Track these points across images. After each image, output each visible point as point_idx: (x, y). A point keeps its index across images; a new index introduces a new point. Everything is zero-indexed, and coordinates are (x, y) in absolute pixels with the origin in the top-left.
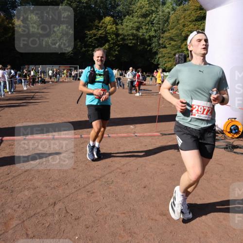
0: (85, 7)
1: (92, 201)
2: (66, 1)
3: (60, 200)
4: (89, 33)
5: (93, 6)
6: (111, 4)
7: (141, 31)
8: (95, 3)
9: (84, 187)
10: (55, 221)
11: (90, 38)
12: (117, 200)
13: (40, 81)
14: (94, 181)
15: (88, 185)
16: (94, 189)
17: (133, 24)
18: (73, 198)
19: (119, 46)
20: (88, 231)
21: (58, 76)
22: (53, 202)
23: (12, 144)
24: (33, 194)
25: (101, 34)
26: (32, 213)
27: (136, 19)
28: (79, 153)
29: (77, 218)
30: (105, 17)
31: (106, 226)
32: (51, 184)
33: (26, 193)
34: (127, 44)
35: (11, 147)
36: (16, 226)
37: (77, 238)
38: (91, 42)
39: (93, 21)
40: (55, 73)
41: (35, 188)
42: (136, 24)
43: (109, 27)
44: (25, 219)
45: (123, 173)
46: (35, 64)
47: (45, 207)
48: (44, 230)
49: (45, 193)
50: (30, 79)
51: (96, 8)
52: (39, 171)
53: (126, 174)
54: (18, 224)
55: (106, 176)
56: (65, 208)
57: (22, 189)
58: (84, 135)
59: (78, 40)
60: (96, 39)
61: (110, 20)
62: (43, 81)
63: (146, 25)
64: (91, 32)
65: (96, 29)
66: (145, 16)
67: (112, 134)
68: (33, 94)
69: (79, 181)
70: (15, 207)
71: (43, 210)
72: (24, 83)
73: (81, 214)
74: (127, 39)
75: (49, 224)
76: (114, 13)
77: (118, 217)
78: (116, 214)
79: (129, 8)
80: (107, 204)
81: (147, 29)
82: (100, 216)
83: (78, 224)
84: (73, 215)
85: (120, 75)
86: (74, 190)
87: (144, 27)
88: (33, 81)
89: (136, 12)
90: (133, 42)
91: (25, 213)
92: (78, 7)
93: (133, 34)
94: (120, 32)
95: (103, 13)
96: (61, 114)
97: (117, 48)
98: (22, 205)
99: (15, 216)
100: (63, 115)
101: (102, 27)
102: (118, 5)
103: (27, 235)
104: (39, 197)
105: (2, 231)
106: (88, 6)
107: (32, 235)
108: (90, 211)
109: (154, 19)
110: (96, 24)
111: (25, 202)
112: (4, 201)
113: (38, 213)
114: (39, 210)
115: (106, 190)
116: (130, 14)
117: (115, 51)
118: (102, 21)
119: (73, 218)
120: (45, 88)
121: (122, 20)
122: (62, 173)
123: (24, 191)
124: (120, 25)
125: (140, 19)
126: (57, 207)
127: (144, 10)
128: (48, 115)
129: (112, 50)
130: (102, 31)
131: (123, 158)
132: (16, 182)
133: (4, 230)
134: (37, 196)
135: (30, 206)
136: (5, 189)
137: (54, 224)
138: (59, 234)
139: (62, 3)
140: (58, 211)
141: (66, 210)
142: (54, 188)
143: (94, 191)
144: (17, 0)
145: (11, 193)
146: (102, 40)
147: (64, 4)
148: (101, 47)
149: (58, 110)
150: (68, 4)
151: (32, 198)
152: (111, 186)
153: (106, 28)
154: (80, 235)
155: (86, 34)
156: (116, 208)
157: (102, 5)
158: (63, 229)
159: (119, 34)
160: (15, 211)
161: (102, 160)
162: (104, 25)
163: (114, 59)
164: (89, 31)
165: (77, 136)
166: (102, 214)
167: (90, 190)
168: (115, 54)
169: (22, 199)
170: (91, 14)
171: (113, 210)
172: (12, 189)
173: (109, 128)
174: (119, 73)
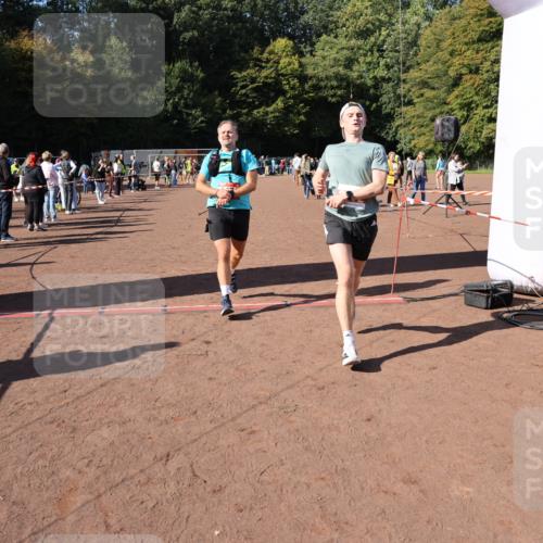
0: (230, 19)
1: (251, 450)
2: (187, 7)
3: (179, 449)
4: (239, 75)
5: (248, 15)
6: (287, 9)
7: (355, 68)
8: (252, 8)
9: (233, 419)
10: (169, 496)
11: (243, 87)
12: (307, 449)
13: (135, 185)
14: (254, 407)
15: (240, 415)
16: (255, 424)
17: (337, 53)
18: (208, 445)
19: (306, 102)
20: (242, 517)
21: (173, 172)
22: (165, 452)
24: (120, 434)
25: (266, 77)
26: (116, 477)
27: (342, 42)
28: (220, 343)
29: (217, 488)
30: (274, 40)
31: (283, 507)
32: (159, 413)
33: (105, 432)
34: (325, 99)
36: (83, 505)
37: (217, 533)
38: (246, 95)
39: (247, 48)
40: (165, 165)
41: (124, 423)
42: (345, 52)
43: (283, 62)
44: (102, 490)
45: (319, 389)
46: (123, 148)
47: (146, 464)
48: (145, 516)
49: (146, 432)
50: (110, 181)
51: (255, 19)
52: (133, 385)
53: (325, 392)
54: (88, 502)
55: (282, 394)
56: (191, 466)
57: (95, 424)
59: (216, 93)
60: (255, 90)
61: (286, 46)
62: (141, 186)
63: (365, 55)
64: (244, 74)
65: (256, 65)
66: (364, 34)
68: (118, 214)
69: (221, 406)
70: (80, 465)
71: (142, 471)
73: (225, 481)
74: (326, 87)
75: (155, 502)
76: (294, 30)
77: (308, 486)
78: (303, 479)
79: (328, 16)
80: (284, 458)
81: (370, 63)
82: (269, 483)
83: (220, 501)
84: (209, 482)
86: (210, 427)
87: (361, 59)
88: (119, 185)
89: (344, 25)
90: (339, 92)
91: (102, 479)
92: (214, 19)
93: (337, 77)
94: (310, 71)
95: (271, 29)
96: (180, 256)
97: (303, 108)
98: (96, 461)
99: (81, 484)
100: (183, 259)
101: (268, 61)
102: (303, 12)
103: (108, 526)
104: (133, 442)
105: (51, 517)
106: (237, 17)
107: (117, 527)
108: (247, 473)
109: (384, 41)
110: (256, 55)
111: (103, 454)
112: (55, 450)
113: (132, 478)
114: (132, 471)
115: (282, 425)
116: (331, 31)
117: (299, 114)
118: (268, 49)
119: (208, 489)
120: (145, 201)
121: (313, 45)
122: (183, 389)
123: (99, 429)
124: (308, 55)
125: (353, 42)
126: (173, 465)
127: (361, 22)
128: (152, 260)
129: (292, 112)
130: (269, 72)
131: (321, 354)
132: (81, 410)
133: (56, 514)
134: (128, 441)
135: (112, 461)
136: (59, 425)
137: (167, 501)
138: (177, 523)
139: (179, 11)
140: (175, 475)
141: (193, 472)
142: (166, 421)
143: (255, 428)
144: (81, 8)
145: (72, 432)
146: (270, 91)
147: (183, 14)
148: (268, 106)
149: (174, 248)
150: (194, 12)
151: (117, 443)
152: (292, 418)
153: (278, 63)
154: (224, 526)
155: (233, 78)
156: (305, 466)
157: (267, 12)
158: (186, 514)
159: (307, 76)
160: (80, 472)
161: (272, 359)
162: (272, 57)
163: (296, 131)
164: (240, 71)
165: (215, 306)
166: (274, 481)
167: (245, 426)
168: (297, 122)
169: (96, 445)
170: (244, 32)
171: (297, 471)
172: (74, 424)
173: (287, 287)
174: (308, 165)
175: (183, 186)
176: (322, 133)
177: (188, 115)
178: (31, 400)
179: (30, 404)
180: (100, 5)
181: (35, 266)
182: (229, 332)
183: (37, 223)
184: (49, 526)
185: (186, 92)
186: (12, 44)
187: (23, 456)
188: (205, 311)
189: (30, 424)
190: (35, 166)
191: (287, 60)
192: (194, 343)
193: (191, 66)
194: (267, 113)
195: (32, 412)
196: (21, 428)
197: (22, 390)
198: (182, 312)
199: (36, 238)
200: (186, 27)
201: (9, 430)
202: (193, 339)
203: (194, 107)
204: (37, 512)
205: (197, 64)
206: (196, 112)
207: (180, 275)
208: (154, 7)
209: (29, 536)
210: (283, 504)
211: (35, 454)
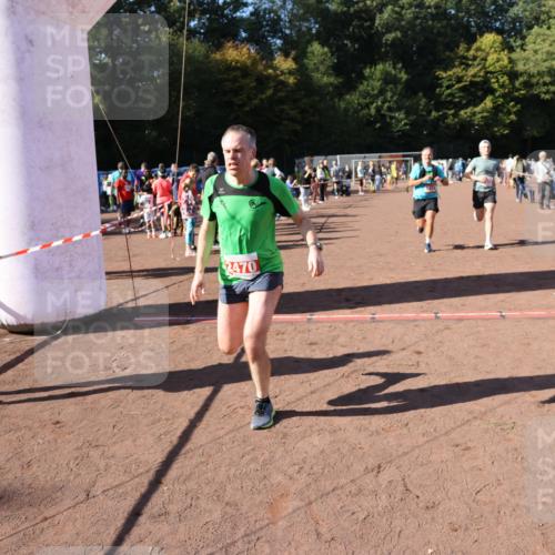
0: (434, 17)
1: (466, 466)
2: (390, 7)
3: (390, 462)
4: (444, 75)
5: (453, 12)
6: (494, 2)
8: (456, 4)
9: (446, 433)
10: (380, 509)
11: (448, 87)
13: (338, 191)
14: (468, 421)
15: (453, 429)
16: (470, 440)
17: (551, 45)
18: (420, 459)
19: (517, 100)
20: (456, 537)
21: (377, 177)
22: (376, 464)
23: (283, 330)
24: (331, 443)
25: (474, 76)
26: (328, 485)
28: (432, 354)
29: (430, 505)
30: (481, 35)
31: (500, 530)
33: (316, 440)
34: (538, 96)
35: (279, 337)
36: (294, 511)
37: (430, 551)
38: (449, 95)
39: (452, 46)
40: (370, 170)
41: (335, 431)
43: (492, 58)
44: (313, 498)
46: (327, 153)
47: (358, 475)
48: (357, 527)
49: (357, 442)
50: (315, 188)
51: (460, 15)
53: (546, 409)
54: (299, 509)
55: (498, 410)
56: (403, 480)
57: (306, 431)
58: (443, 312)
59: (421, 94)
60: (463, 89)
61: (494, 42)
62: (345, 191)
64: (450, 73)
65: (462, 64)
67: (510, 310)
68: (322, 220)
69: (433, 419)
70: (291, 471)
71: (352, 481)
73: (439, 497)
74: (538, 83)
75: (366, 513)
76: (502, 24)
77: (529, 510)
78: (523, 502)
79: (540, 6)
80: (501, 478)
82: (485, 504)
83: (433, 519)
84: (421, 498)
85: (524, 171)
86: (422, 440)
88: (323, 192)
91: (313, 486)
92: (416, 18)
93: (551, 71)
94: (520, 67)
95: (477, 25)
96: (388, 263)
97: (513, 106)
98: (307, 468)
99: (292, 490)
100: (392, 266)
101: (475, 58)
102: (512, 4)
103: (319, 535)
104: (344, 451)
105: (263, 520)
106: (441, 14)
107: (328, 537)
108: (462, 491)
110: (462, 53)
111: (314, 461)
112: (267, 455)
113: (342, 487)
114: (343, 481)
115: (499, 442)
116: (543, 22)
117: (509, 113)
118: (475, 46)
119: (421, 505)
120: (350, 206)
121: (523, 38)
123: (310, 436)
124: (518, 50)
126: (385, 477)
128: (359, 266)
129: (502, 111)
130: (476, 70)
133: (268, 518)
134: (339, 449)
135: (323, 469)
137: (379, 515)
138: (388, 538)
139: (381, 12)
140: (387, 487)
141: (405, 486)
142: (377, 431)
143: (469, 444)
144: (283, 16)
145: (283, 438)
146: (478, 90)
148: (476, 105)
149: (381, 255)
150: (396, 13)
151: (327, 452)
152: (511, 436)
153: (486, 60)
154: (437, 546)
155: (438, 78)
157: (473, 7)
158: (399, 529)
159: (517, 72)
160: (291, 478)
162: (479, 53)
163: (506, 132)
164: (445, 70)
165: (425, 315)
166: (491, 502)
167: (459, 441)
168: (508, 121)
169: (306, 453)
170: (449, 31)
171: (516, 493)
172: (285, 430)
173: (501, 296)
174: (520, 166)
175: (387, 191)
176: (535, 133)
177: (392, 118)
178: (242, 404)
179: (242, 407)
180: (301, 12)
182: (440, 342)
184: (262, 528)
185: (389, 94)
186: (218, 56)
187: (235, 459)
188: (415, 320)
189: (241, 427)
191: (495, 56)
192: (404, 353)
193: (394, 68)
195: (244, 416)
196: (233, 431)
197: (234, 393)
198: (392, 320)
200: (389, 28)
201: (222, 433)
202: (404, 349)
203: (399, 109)
204: (250, 514)
205: (400, 65)
206: (400, 115)
207: (388, 282)
208: (355, 11)
209: (243, 537)
210: (500, 526)
211: (248, 457)
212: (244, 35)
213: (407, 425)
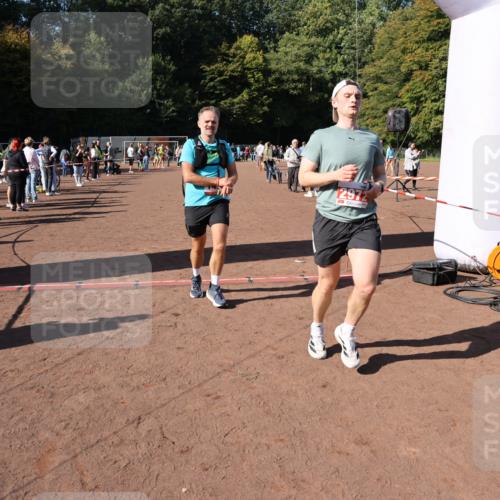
0: (200, 17)
1: (216, 414)
2: (161, 5)
3: (149, 414)
4: (208, 69)
5: (217, 14)
6: (253, 8)
7: (315, 63)
8: (221, 7)
9: (200, 385)
10: (140, 456)
11: (212, 80)
12: (268, 413)
13: (110, 169)
14: (219, 373)
15: (205, 381)
16: (220, 390)
17: (299, 49)
18: (176, 410)
19: (270, 94)
20: (207, 475)
21: (146, 157)
22: (137, 416)
24: (96, 399)
25: (233, 71)
26: (92, 439)
27: (304, 39)
28: (188, 315)
29: (184, 449)
30: (241, 36)
32: (132, 379)
33: (81, 397)
34: (287, 91)
36: (60, 465)
37: (184, 490)
38: (211, 87)
39: (216, 44)
40: (139, 151)
41: (99, 389)
42: (306, 48)
43: (249, 56)
44: (78, 451)
45: (279, 358)
46: (99, 134)
47: (120, 427)
48: (118, 475)
49: (119, 397)
50: (88, 166)
51: (223, 17)
52: (107, 354)
53: (284, 360)
54: (65, 462)
55: (245, 363)
57: (72, 389)
59: (187, 85)
60: (223, 82)
61: (252, 43)
62: (116, 170)
63: (325, 52)
64: (213, 67)
65: (223, 60)
66: (323, 32)
67: (257, 275)
68: (94, 196)
69: (188, 373)
70: (58, 427)
71: (115, 433)
72: (78, 172)
73: (192, 442)
74: (288, 80)
75: (127, 461)
76: (259, 28)
77: (268, 448)
78: (264, 441)
79: (290, 15)
80: (245, 421)
81: (328, 59)
82: (233, 445)
83: (187, 462)
84: (177, 444)
85: (274, 155)
86: (178, 392)
87: (321, 55)
88: (95, 169)
89: (305, 24)
90: (300, 86)
91: (79, 440)
92: (185, 16)
93: (298, 71)
94: (273, 66)
95: (238, 27)
96: (152, 235)
97: (266, 99)
98: (73, 424)
99: (59, 444)
100: (155, 238)
101: (234, 56)
102: (268, 11)
103: (83, 484)
104: (108, 406)
105: (30, 475)
106: (207, 15)
107: (91, 485)
108: (212, 435)
109: (342, 39)
110: (223, 51)
111: (79, 417)
112: (35, 414)
113: (106, 439)
114: (106, 433)
115: (245, 391)
116: (293, 29)
117: (263, 105)
118: (235, 45)
119: (177, 450)
120: (120, 184)
121: (276, 41)
122: (153, 358)
123: (76, 394)
124: (272, 51)
125: (313, 39)
126: (144, 427)
127: (321, 20)
128: (126, 238)
129: (256, 103)
130: (235, 66)
131: (280, 325)
132: (60, 376)
133: (36, 473)
134: (103, 405)
135: (88, 424)
136: (38, 391)
137: (139, 461)
138: (147, 481)
139: (153, 8)
140: (146, 436)
141: (163, 434)
142: (138, 387)
143: (219, 394)
144: (62, 5)
145: (51, 397)
146: (236, 83)
147: (157, 12)
148: (234, 97)
149: (146, 228)
150: (167, 10)
151: (92, 407)
152: (255, 384)
153: (244, 58)
154: (190, 484)
155: (202, 71)
156: (265, 428)
157: (234, 11)
158: (157, 473)
159: (270, 70)
160: (57, 435)
161: (236, 330)
162: (239, 52)
163: (260, 121)
164: (209, 65)
165: (184, 281)
166: (237, 442)
167: (211, 392)
168: (261, 112)
169: (73, 410)
170: (213, 29)
171: (258, 433)
172: (52, 390)
173: (250, 264)
174: (270, 152)
175: (152, 170)
176: (284, 123)
177: (160, 104)
178: (13, 368)
179: (12, 371)
180: (79, 1)
181: (16, 244)
183: (20, 203)
184: (29, 483)
185: (158, 84)
187: (4, 419)
188: (175, 286)
189: (11, 389)
190: (18, 150)
191: (252, 55)
192: (163, 315)
193: (163, 59)
194: (233, 104)
195: (13, 379)
196: (3, 393)
197: (5, 358)
198: (153, 287)
199: (18, 218)
200: (159, 23)
202: (163, 312)
203: (167, 97)
205: (169, 58)
206: (168, 102)
208: (130, 5)
209: (10, 493)
210: (245, 464)
211: (16, 418)
212: (24, 19)
213: (165, 379)
